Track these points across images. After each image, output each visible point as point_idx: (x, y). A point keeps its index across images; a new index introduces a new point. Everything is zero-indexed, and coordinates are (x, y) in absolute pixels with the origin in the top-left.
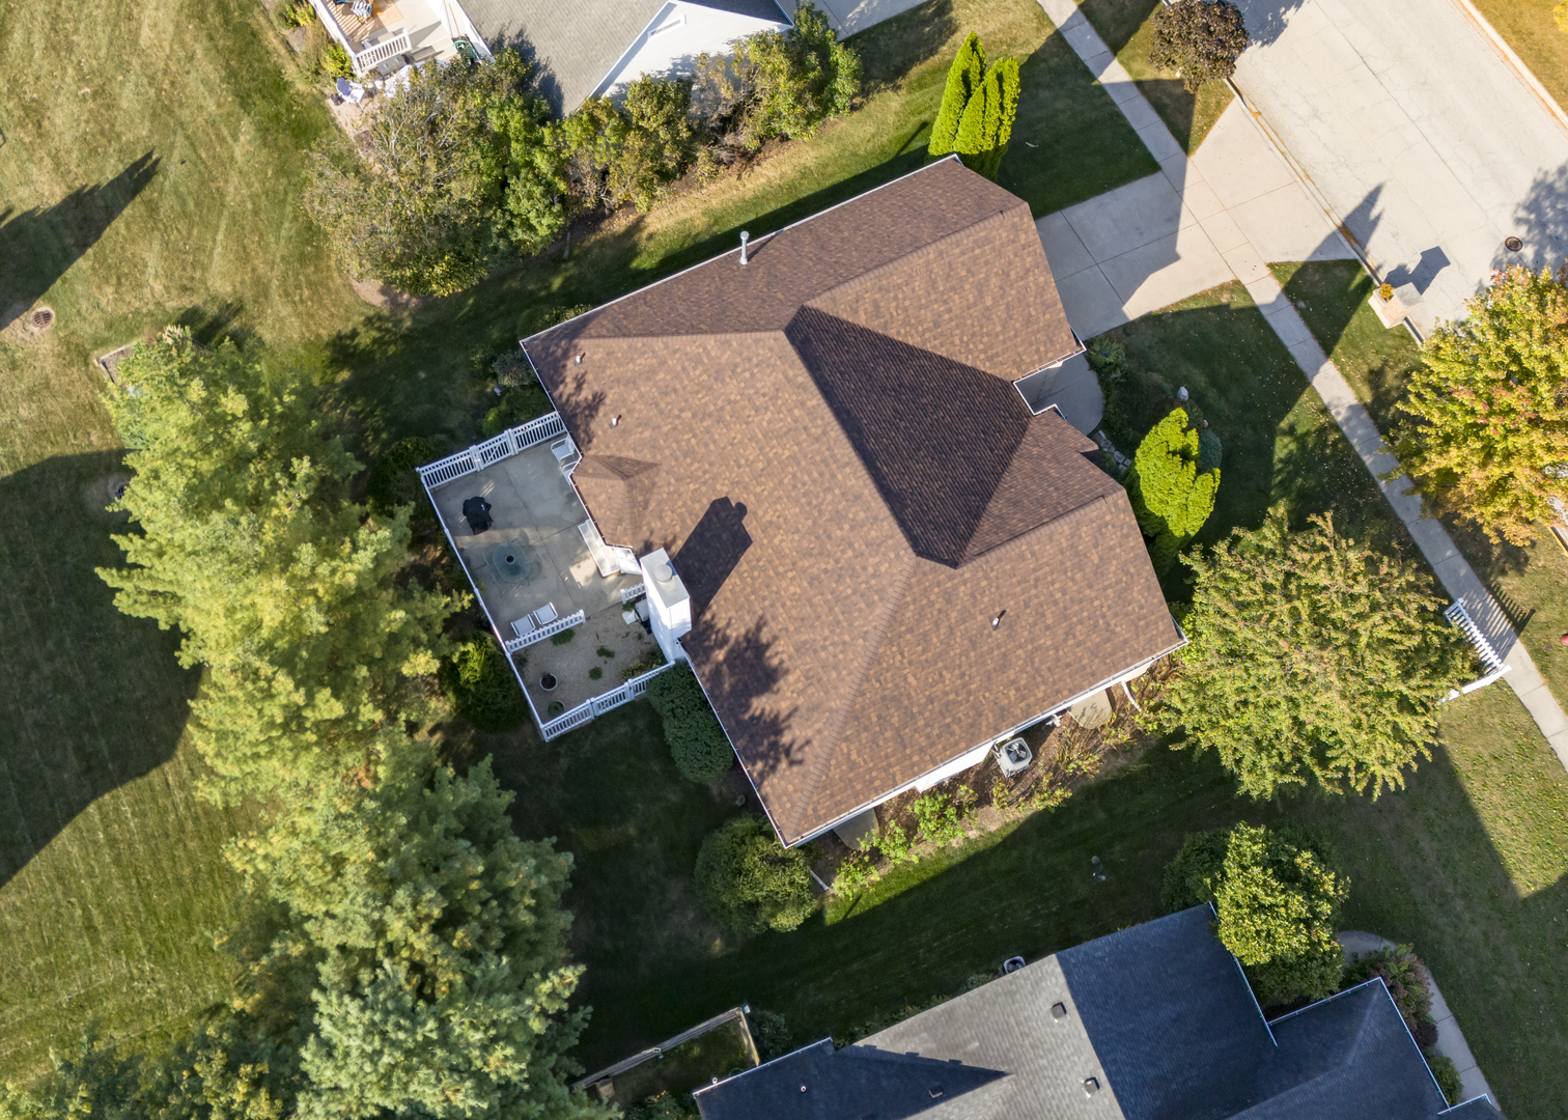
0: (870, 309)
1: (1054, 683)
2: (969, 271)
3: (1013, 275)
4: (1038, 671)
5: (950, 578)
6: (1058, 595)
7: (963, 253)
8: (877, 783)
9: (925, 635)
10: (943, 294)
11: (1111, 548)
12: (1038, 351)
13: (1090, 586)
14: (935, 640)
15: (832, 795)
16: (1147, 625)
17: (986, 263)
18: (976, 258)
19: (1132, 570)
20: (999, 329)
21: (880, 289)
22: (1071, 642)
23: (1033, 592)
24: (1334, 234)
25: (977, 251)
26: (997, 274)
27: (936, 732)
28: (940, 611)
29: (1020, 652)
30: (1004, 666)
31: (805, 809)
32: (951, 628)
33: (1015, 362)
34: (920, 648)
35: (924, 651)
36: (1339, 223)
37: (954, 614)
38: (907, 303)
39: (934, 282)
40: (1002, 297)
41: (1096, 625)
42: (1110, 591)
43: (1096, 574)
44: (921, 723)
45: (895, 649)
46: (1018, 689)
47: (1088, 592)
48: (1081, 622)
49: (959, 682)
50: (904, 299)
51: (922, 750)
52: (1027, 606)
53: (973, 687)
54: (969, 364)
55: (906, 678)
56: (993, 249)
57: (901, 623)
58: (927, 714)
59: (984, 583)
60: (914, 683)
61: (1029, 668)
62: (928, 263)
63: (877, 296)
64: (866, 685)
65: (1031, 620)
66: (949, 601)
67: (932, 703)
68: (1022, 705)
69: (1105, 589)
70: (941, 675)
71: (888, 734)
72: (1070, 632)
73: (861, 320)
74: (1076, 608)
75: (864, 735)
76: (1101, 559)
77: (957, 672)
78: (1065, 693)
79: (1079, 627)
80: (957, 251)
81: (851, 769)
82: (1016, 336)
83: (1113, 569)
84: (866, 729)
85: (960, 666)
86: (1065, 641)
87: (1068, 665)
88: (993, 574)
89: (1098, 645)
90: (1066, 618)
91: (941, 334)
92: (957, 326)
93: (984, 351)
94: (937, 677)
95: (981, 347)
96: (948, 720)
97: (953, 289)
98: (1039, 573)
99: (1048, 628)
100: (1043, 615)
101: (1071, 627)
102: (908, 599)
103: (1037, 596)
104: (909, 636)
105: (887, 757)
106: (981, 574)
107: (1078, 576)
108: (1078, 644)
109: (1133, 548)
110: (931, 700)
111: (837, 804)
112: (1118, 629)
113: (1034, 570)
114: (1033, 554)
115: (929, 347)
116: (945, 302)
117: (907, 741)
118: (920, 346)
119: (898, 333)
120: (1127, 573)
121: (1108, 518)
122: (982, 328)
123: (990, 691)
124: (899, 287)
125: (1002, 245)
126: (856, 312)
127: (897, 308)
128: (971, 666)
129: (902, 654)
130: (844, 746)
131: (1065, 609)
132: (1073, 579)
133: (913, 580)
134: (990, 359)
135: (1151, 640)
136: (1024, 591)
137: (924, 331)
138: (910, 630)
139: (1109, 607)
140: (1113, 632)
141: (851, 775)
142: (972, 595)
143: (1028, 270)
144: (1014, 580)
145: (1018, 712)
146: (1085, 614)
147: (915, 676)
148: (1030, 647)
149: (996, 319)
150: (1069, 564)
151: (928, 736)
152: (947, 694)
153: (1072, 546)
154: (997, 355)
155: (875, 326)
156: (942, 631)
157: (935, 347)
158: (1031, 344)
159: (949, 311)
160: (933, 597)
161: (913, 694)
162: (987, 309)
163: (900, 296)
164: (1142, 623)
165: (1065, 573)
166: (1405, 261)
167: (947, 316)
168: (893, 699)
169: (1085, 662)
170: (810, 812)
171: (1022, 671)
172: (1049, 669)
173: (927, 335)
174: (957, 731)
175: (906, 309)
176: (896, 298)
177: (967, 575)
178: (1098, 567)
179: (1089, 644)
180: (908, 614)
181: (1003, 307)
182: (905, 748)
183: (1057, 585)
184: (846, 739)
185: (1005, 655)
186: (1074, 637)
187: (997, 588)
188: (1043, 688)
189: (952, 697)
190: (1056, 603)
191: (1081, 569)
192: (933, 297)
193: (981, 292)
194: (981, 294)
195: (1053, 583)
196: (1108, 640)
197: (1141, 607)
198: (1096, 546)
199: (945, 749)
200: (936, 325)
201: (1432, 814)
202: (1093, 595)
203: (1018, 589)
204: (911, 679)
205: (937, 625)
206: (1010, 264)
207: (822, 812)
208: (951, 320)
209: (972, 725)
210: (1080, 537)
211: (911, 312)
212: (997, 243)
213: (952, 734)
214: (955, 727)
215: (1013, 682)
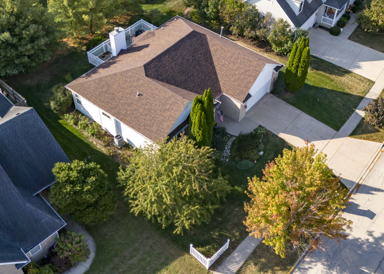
0: (215, 49)
1: (132, 121)
2: (240, 63)
3: (247, 73)
4: (133, 114)
5: (143, 77)
6: (153, 105)
7: (243, 58)
8: (88, 96)
9: (127, 81)
10: (231, 61)
11: (172, 109)
12: (234, 93)
13: (160, 111)
14: (127, 84)
15: (81, 88)
16: (159, 134)
17: (245, 65)
18: (245, 62)
19: (170, 119)
20: (232, 80)
21: (221, 47)
22: (144, 117)
23: (151, 98)
24: (354, 183)
25: (246, 61)
26: (245, 69)
27: (106, 101)
28: (134, 80)
29: (135, 106)
30: (129, 105)
31: (75, 85)
32: (131, 86)
33: (227, 90)
34: (123, 82)
35: (123, 84)
36: (360, 183)
37: (135, 84)
38: (223, 55)
39: (232, 57)
40: (240, 75)
41: (152, 120)
42: (162, 117)
43: (164, 110)
44: (106, 96)
45: (120, 77)
46: (126, 113)
47: (159, 111)
48: (150, 116)
49: (120, 97)
50: (223, 54)
51: (100, 100)
52: (147, 99)
53: (121, 101)
54: (219, 80)
55: (115, 84)
56: (250, 64)
57: (126, 74)
58: (109, 95)
59: (146, 85)
60: (115, 87)
61: (132, 111)
62: (235, 53)
63: (219, 48)
64: (108, 77)
65: (144, 103)
66: (137, 80)
67: (112, 95)
68: (123, 117)
69: (162, 115)
70: (120, 92)
71: (100, 90)
72: (146, 115)
73: (212, 49)
74: (153, 112)
75: (97, 85)
76: (168, 109)
77: (122, 95)
78: (131, 125)
79: (149, 116)
80: (243, 57)
81: (88, 88)
82: (234, 85)
83: (168, 114)
84: (99, 84)
85: (124, 95)
86: (144, 115)
87: (138, 121)
88: (149, 86)
89: (147, 125)
90: (149, 111)
91: (221, 68)
92: (226, 70)
93: (225, 81)
94: (119, 91)
95: (225, 79)
96: (110, 102)
97: (234, 63)
98: (156, 96)
99: (144, 108)
100: (147, 105)
101: (148, 114)
102: (133, 71)
103: (150, 100)
104: (124, 78)
105: (95, 94)
106: (148, 83)
107: (161, 106)
108: (145, 120)
109: (176, 115)
110: (113, 94)
111: (79, 91)
112: (154, 127)
113: (156, 94)
114: (159, 91)
115: (216, 68)
116: (229, 63)
117: (101, 95)
118: (215, 66)
119: (215, 59)
120: (169, 118)
121: (179, 102)
122: (230, 76)
123: (122, 106)
124: (225, 51)
125: (252, 65)
126: (213, 47)
127: (220, 54)
128: (125, 97)
129: (120, 79)
130: (93, 82)
131: (151, 109)
132: (159, 105)
133: (138, 69)
134: (224, 83)
135: (156, 138)
136: (150, 96)
137: (219, 64)
138: (126, 77)
139: (158, 120)
140: (153, 126)
141: (87, 89)
142: (142, 85)
143: (251, 76)
144: (151, 92)
145: (121, 117)
146: (153, 115)
147: (116, 86)
148: (137, 108)
149: (234, 78)
150: (162, 101)
151: (104, 100)
152: (116, 96)
153: (167, 99)
154: (226, 84)
155: (213, 53)
156: (130, 84)
157: (217, 69)
158: (234, 90)
159: (228, 66)
160: (136, 76)
161: (112, 89)
162: (235, 74)
163: (223, 53)
164: (159, 132)
165: (160, 102)
166: (361, 206)
167: (226, 66)
168: (109, 85)
169: (141, 124)
170: (75, 86)
171: (131, 110)
172: (135, 117)
173: (219, 65)
174: (109, 106)
175: (221, 56)
176: (222, 52)
177: (146, 80)
178: (166, 109)
179: (146, 122)
180: (129, 74)
181: (238, 77)
182: (99, 96)
183: (156, 103)
184: (95, 82)
185: (132, 103)
186: (146, 117)
187: (147, 89)
188: (129, 119)
189: (116, 98)
190: (151, 106)
191: (163, 105)
192: (228, 60)
193: (238, 69)
194: (237, 70)
195: (156, 101)
196: (150, 126)
197: (163, 129)
198: (171, 105)
199: (103, 106)
200: (223, 66)
201: (148, 260)
202: (159, 114)
203: (149, 94)
204: (115, 86)
205: (130, 82)
206: (249, 70)
207: (76, 89)
208: (226, 68)
209: (112, 108)
210: (170, 99)
211: (221, 58)
212: (252, 64)
213: (108, 105)
214: (109, 104)
215: (127, 110)
